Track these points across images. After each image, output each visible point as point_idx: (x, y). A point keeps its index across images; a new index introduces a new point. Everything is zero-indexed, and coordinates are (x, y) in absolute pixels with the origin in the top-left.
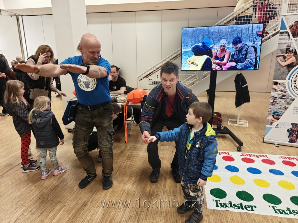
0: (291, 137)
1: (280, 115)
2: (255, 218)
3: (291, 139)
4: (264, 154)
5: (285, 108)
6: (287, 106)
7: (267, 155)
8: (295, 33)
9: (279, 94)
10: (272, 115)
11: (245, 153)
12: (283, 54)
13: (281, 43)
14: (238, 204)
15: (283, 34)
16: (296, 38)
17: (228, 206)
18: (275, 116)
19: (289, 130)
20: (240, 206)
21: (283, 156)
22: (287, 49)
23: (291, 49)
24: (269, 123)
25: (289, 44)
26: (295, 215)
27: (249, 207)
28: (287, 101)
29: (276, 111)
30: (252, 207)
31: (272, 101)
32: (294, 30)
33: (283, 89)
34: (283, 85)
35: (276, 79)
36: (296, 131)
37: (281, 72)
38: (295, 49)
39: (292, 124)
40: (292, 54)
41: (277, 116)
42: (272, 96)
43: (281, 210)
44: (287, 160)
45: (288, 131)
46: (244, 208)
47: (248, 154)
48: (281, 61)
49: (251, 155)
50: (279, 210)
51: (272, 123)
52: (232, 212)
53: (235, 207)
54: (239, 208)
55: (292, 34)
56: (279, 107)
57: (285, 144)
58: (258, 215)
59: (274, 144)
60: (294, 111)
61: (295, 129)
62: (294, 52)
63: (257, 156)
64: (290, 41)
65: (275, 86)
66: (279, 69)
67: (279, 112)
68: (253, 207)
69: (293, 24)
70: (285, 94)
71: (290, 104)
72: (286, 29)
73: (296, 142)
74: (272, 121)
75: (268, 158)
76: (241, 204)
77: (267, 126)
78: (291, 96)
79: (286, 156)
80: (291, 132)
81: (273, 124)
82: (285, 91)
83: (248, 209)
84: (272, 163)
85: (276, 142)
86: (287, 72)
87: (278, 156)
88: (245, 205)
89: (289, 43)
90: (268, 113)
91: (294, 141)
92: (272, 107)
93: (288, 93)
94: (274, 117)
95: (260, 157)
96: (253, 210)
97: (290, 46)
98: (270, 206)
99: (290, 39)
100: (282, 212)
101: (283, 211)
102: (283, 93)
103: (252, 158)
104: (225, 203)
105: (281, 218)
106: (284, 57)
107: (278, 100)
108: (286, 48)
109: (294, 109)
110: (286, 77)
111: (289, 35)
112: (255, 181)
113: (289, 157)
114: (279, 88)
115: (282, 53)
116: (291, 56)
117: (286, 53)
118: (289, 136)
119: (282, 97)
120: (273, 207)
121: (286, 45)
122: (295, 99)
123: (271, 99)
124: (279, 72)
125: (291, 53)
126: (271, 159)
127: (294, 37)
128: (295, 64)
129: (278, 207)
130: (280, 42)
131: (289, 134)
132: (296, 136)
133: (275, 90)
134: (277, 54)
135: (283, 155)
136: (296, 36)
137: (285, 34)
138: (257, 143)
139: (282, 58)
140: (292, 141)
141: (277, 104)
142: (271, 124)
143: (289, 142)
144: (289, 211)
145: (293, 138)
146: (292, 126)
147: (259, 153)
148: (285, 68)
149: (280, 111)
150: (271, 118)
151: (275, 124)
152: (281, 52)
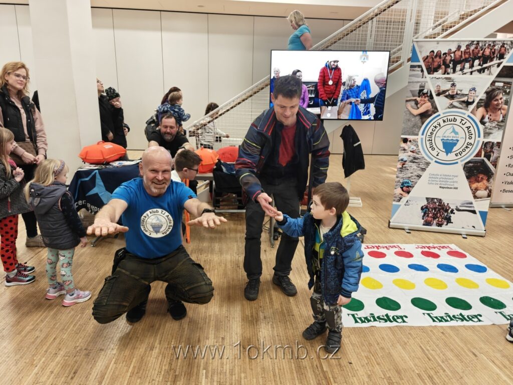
0: (426, 218)
1: (411, 187)
2: (411, 332)
3: (426, 221)
4: (395, 245)
5: (418, 176)
6: (420, 173)
7: (399, 245)
8: (430, 68)
9: (409, 156)
10: (401, 187)
11: (370, 245)
12: (414, 98)
13: (413, 82)
14: (383, 316)
15: (415, 69)
16: (431, 76)
17: (370, 321)
18: (404, 188)
19: (424, 207)
20: (385, 318)
21: (420, 245)
22: (421, 91)
23: (425, 91)
24: (396, 199)
25: (423, 84)
26: (457, 321)
27: (398, 318)
28: (420, 166)
29: (405, 181)
30: (402, 317)
31: (401, 167)
32: (430, 64)
33: (415, 148)
34: (415, 143)
35: (405, 135)
36: (432, 208)
37: (412, 124)
38: (431, 91)
39: (427, 199)
40: (427, 99)
41: (406, 188)
42: (400, 159)
43: (440, 317)
44: (427, 250)
45: (422, 209)
46: (392, 320)
47: (374, 245)
48: (412, 107)
49: (379, 246)
50: (436, 317)
51: (401, 198)
52: (378, 327)
53: (380, 321)
54: (386, 321)
55: (427, 69)
56: (410, 175)
57: (417, 228)
58: (413, 327)
59: (404, 229)
60: (429, 181)
61: (431, 206)
62: (429, 95)
63: (386, 247)
64: (423, 79)
65: (403, 145)
66: (409, 120)
67: (410, 182)
68: (404, 318)
69: (428, 54)
70: (417, 156)
71: (423, 170)
72: (419, 61)
73: (432, 224)
74: (400, 196)
75: (401, 249)
76: (387, 315)
77: (394, 203)
78: (425, 159)
79: (424, 245)
80: (426, 211)
81: (402, 200)
82: (417, 151)
83: (398, 320)
84: (409, 255)
85: (407, 226)
86: (420, 124)
87: (414, 246)
88: (392, 316)
89: (423, 82)
90: (396, 184)
91: (430, 223)
92: (401, 175)
93: (422, 155)
94: (403, 190)
95: (391, 249)
96: (404, 321)
97: (424, 87)
98: (424, 314)
99: (424, 76)
100: (441, 319)
101: (442, 317)
102: (414, 154)
103: (381, 250)
104: (365, 316)
105: (442, 327)
106: (417, 103)
107: (408, 164)
108: (418, 89)
109: (430, 178)
110: (419, 132)
111: (422, 71)
112: (395, 282)
113: (428, 245)
114: (409, 147)
115: (414, 96)
116: (425, 101)
117: (419, 97)
118: (423, 216)
119: (414, 160)
120: (429, 314)
121: (419, 85)
122: (430, 163)
123: (399, 163)
124: (410, 124)
125: (425, 97)
126: (406, 250)
127: (429, 73)
128: (430, 113)
129: (435, 313)
130: (411, 81)
131: (423, 214)
132: (433, 215)
133: (404, 150)
134: (407, 97)
135: (419, 243)
136: (432, 72)
137: (417, 69)
138: (381, 229)
139: (413, 103)
140: (427, 223)
141: (406, 171)
142: (399, 201)
143: (424, 225)
144: (449, 316)
145: (429, 219)
146: (427, 201)
147: (387, 243)
148: (418, 118)
149: (412, 180)
150: (399, 191)
151: (404, 200)
152: (411, 95)
